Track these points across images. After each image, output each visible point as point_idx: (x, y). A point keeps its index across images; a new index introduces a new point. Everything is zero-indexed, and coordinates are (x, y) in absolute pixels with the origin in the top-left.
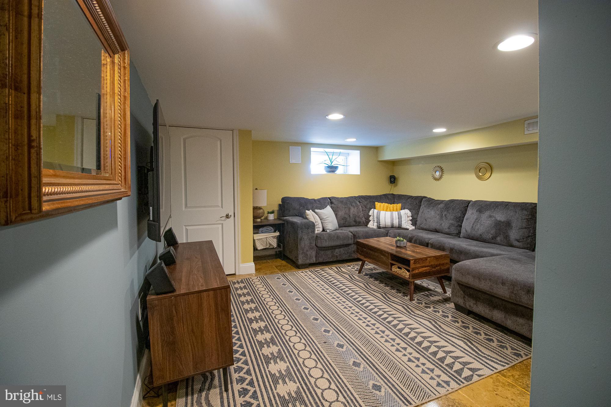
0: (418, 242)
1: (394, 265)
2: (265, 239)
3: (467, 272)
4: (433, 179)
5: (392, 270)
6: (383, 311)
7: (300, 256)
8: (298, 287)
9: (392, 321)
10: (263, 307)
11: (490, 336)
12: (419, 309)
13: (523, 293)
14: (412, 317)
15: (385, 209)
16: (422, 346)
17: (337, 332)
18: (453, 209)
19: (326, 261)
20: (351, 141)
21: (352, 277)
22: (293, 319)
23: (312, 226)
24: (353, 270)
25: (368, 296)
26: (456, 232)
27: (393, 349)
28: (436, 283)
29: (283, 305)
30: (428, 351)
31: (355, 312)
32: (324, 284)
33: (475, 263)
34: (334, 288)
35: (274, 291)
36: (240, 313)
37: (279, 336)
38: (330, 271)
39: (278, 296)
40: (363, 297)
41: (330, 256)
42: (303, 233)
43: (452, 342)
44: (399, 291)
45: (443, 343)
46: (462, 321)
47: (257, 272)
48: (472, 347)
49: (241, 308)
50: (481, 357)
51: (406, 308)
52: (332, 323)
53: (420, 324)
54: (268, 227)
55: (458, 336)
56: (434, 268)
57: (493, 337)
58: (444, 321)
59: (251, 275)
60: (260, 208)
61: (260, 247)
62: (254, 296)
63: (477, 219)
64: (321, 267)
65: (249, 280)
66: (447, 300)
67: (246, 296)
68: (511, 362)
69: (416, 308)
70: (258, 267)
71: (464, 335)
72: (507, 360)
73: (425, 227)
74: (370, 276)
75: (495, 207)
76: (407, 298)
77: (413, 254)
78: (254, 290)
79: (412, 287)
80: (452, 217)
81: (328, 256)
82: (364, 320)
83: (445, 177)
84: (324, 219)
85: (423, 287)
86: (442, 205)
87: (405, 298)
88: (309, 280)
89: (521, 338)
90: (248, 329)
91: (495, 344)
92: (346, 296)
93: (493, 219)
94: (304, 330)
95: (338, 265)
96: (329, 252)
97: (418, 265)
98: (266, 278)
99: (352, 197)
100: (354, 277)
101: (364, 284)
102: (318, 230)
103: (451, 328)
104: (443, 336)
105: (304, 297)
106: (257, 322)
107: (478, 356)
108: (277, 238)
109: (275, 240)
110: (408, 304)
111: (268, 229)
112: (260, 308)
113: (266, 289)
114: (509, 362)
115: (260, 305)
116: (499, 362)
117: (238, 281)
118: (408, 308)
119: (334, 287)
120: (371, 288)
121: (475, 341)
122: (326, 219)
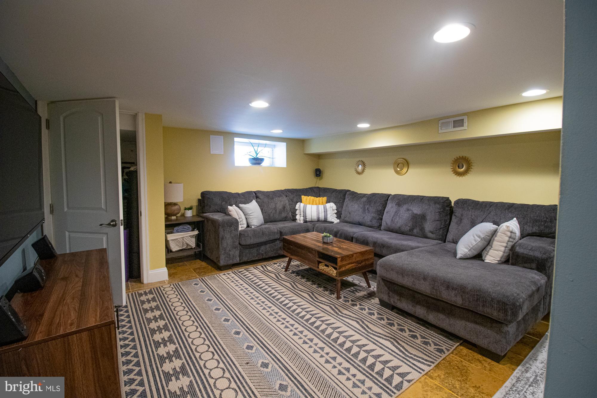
0: (343, 236)
1: (321, 262)
2: (182, 239)
3: (389, 268)
4: (356, 173)
5: (319, 268)
6: (310, 314)
7: (222, 257)
8: (218, 294)
9: (320, 325)
10: (174, 324)
11: (414, 332)
12: (346, 308)
13: (443, 288)
14: (340, 318)
15: (311, 202)
16: (352, 353)
17: (261, 347)
18: (375, 203)
19: (251, 260)
20: (277, 132)
21: (278, 276)
22: (211, 336)
23: (235, 223)
24: (279, 267)
25: (295, 297)
26: (377, 225)
27: (322, 361)
28: (361, 277)
29: (199, 319)
30: (357, 357)
31: (282, 318)
32: (247, 287)
33: (398, 258)
34: (259, 291)
35: (190, 301)
36: (143, 336)
37: (192, 361)
38: (255, 270)
39: (194, 307)
40: (289, 299)
41: (255, 255)
42: (225, 232)
43: (380, 343)
44: (326, 289)
45: (371, 346)
46: (387, 318)
47: (171, 277)
48: (399, 347)
49: (146, 328)
50: (408, 359)
51: (333, 308)
52: (256, 336)
53: (348, 325)
54: (184, 225)
55: (385, 336)
56: (360, 264)
57: (417, 333)
58: (371, 319)
59: (163, 282)
60: (175, 204)
61: (174, 247)
62: (164, 310)
63: (396, 212)
64: (245, 267)
65: (160, 289)
66: (371, 295)
67: (155, 310)
68: (435, 360)
69: (343, 306)
70: (173, 271)
71: (390, 334)
72: (432, 358)
73: (349, 220)
74: (297, 273)
75: (412, 201)
76: (334, 296)
77: (340, 251)
78: (165, 302)
79: (339, 284)
80: (374, 210)
81: (253, 254)
82: (291, 328)
83: (367, 171)
84: (248, 215)
85: (349, 282)
86: (364, 199)
87: (332, 296)
88: (232, 284)
89: (441, 331)
90: (152, 358)
91: (419, 341)
92: (272, 300)
93: (411, 212)
94: (223, 349)
95: (264, 263)
96: (254, 251)
97: (344, 263)
98: (181, 285)
99: (279, 190)
100: (280, 276)
101: (291, 284)
102: (242, 226)
103: (377, 327)
104: (371, 338)
105: (225, 306)
106: (165, 345)
107: (406, 357)
108: (196, 237)
109: (194, 240)
110: (335, 303)
111: (185, 227)
112: (171, 325)
113: (179, 299)
114: (433, 361)
115: (171, 321)
116: (425, 362)
117: (145, 292)
118: (336, 308)
119: (259, 289)
120: (298, 287)
121: (401, 339)
122: (251, 214)
